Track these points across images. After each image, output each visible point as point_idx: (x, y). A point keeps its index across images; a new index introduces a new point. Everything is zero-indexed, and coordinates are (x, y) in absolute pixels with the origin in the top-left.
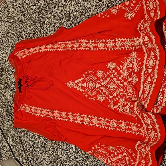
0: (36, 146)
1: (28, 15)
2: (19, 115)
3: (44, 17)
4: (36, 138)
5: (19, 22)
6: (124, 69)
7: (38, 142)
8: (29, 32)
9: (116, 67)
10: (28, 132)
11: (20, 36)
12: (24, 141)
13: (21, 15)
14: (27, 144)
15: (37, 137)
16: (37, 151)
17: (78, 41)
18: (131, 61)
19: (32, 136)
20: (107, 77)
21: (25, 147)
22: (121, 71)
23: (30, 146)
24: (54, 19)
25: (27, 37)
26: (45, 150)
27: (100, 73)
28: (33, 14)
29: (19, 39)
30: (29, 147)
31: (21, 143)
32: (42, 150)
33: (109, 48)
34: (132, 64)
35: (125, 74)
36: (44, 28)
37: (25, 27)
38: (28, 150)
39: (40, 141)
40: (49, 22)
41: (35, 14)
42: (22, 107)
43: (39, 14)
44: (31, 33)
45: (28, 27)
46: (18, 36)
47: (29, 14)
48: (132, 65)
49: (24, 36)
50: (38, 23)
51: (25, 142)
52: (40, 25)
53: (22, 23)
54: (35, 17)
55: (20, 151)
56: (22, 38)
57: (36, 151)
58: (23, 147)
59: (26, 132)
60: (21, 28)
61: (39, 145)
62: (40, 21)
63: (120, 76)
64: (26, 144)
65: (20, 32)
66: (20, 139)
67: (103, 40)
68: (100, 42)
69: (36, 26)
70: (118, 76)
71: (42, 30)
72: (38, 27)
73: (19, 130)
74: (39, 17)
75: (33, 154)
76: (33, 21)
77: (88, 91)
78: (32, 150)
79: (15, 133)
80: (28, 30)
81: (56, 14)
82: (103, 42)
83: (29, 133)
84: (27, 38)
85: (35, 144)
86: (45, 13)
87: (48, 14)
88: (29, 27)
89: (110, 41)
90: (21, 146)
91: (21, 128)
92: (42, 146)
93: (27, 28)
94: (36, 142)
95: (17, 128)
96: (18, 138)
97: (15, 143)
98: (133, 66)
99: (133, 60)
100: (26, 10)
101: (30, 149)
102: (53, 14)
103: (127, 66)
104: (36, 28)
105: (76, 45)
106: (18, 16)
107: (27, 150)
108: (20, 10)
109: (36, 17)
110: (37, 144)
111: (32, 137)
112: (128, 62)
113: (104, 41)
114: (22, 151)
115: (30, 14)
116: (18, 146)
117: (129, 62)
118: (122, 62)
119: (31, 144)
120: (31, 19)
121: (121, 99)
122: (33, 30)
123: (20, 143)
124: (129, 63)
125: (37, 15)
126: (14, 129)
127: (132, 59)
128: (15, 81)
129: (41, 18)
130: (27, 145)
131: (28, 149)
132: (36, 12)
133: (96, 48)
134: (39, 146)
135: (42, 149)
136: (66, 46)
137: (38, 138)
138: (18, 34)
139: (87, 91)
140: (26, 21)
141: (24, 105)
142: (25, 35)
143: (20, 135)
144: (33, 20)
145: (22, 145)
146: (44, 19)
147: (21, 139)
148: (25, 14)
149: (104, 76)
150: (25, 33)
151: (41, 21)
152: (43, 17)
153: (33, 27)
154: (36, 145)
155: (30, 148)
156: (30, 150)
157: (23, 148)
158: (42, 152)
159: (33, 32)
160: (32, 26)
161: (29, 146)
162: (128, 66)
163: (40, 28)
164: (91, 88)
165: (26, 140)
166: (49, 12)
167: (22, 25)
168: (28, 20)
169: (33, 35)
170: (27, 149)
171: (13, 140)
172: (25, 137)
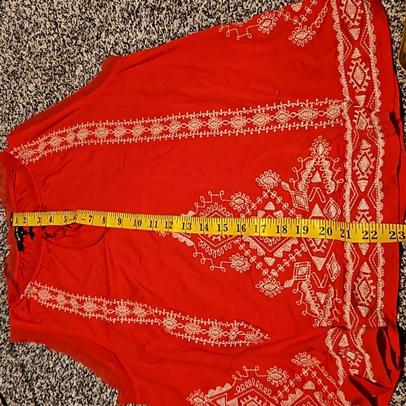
0: (67, 385)
1: (32, 59)
2: (23, 308)
3: (71, 61)
4: (65, 365)
5: (9, 75)
6: (301, 186)
7: (71, 374)
8: (35, 101)
9: (280, 184)
10: (44, 351)
11: (13, 110)
12: (35, 376)
13: (12, 59)
14: (42, 381)
15: (67, 362)
16: (71, 396)
17: (179, 117)
18: (317, 168)
19: (54, 359)
20: (257, 210)
21: (36, 389)
22: (292, 193)
23: (49, 387)
24: (98, 66)
25: (29, 111)
26: (90, 393)
27: (238, 200)
28: (42, 54)
29: (9, 119)
30: (48, 390)
31: (26, 380)
32: (83, 394)
33: (258, 128)
34: (321, 175)
35: (302, 200)
36: (73, 88)
37: (24, 87)
38: (45, 398)
39: (75, 372)
40: (87, 73)
41: (48, 55)
42: (30, 290)
43: (60, 55)
44: (39, 103)
45: (31, 87)
46: (7, 111)
47: (33, 56)
48: (321, 177)
49: (23, 111)
50: (57, 76)
51: (38, 378)
52: (64, 80)
53: (17, 78)
54: (49, 63)
55: (24, 402)
56: (17, 116)
57: (67, 398)
58: (32, 390)
59: (37, 352)
60: (13, 91)
61: (75, 382)
62: (62, 71)
63: (291, 206)
64: (38, 383)
65: (12, 102)
66: (23, 371)
67: (244, 109)
68: (236, 115)
69: (54, 84)
70: (286, 206)
71: (67, 92)
72: (57, 87)
73: (20, 348)
74: (58, 62)
76: (44, 72)
77: (205, 244)
78: (56, 396)
79: (9, 355)
80: (33, 94)
81: (102, 53)
82: (243, 115)
83: (47, 352)
84: (31, 114)
85: (63, 380)
86: (75, 51)
87: (82, 53)
88: (36, 87)
89: (261, 111)
90: (28, 387)
91: (23, 341)
92: (81, 382)
93: (30, 91)
94: (65, 374)
95: (13, 344)
96: (17, 369)
97: (10, 382)
98: (322, 179)
99: (321, 163)
100: (25, 46)
101: (52, 394)
102: (94, 52)
103: (307, 181)
104: (53, 88)
105: (174, 127)
106: (5, 62)
107: (43, 396)
108: (10, 48)
109: (52, 61)
110: (70, 379)
111: (55, 361)
112: (309, 170)
113: (245, 112)
114: (30, 401)
115: (37, 56)
116: (18, 390)
117: (312, 169)
118: (294, 169)
119: (53, 381)
120: (38, 67)
121: (297, 265)
122: (47, 95)
123: (24, 380)
124: (314, 173)
125: (55, 58)
126: (5, 348)
127: (317, 160)
128: (4, 224)
129: (64, 64)
130: (42, 384)
131: (46, 395)
132: (51, 49)
133: (226, 131)
134: (75, 385)
135: (82, 390)
136: (146, 129)
137: (71, 363)
138: (8, 106)
139: (203, 244)
140: (25, 73)
141: (34, 285)
142: (24, 107)
143: (24, 360)
144: (44, 70)
145: (30, 386)
146: (72, 65)
147: (26, 370)
148: (23, 57)
149: (250, 208)
150: (25, 104)
151: (66, 72)
152: (69, 62)
153: (46, 87)
154: (67, 383)
155: (50, 391)
156: (50, 395)
157: (31, 393)
158: (83, 398)
159: (46, 98)
160: (42, 83)
161: (48, 386)
162: (312, 178)
163: (64, 89)
164: (214, 238)
165: (38, 371)
166: (84, 49)
167: (17, 82)
168: (32, 70)
169: (47, 105)
170: (41, 395)
171: (5, 374)
172: (37, 364)
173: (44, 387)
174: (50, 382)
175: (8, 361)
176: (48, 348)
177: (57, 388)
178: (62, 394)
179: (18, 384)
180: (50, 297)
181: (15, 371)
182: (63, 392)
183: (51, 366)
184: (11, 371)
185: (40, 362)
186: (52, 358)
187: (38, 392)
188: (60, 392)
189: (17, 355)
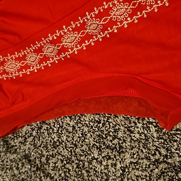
10: (40, 128)
12: (44, 159)
21: (51, 172)
23: (65, 162)
31: (37, 169)
38: (65, 175)
51: (48, 159)
59: (34, 133)
64: (51, 165)
66: (30, 161)
73: (16, 141)
75: (86, 174)
78: (77, 167)
83: (45, 127)
90: (42, 175)
96: (23, 163)
101: (70, 168)
107: (63, 175)
119: (66, 153)
123: (35, 169)
130: (55, 163)
131: (65, 172)
143: (25, 151)
145: (43, 172)
147: (32, 158)
155: (68, 166)
156: (70, 170)
161: (62, 161)
165: (44, 153)
170: (60, 175)
171: (14, 175)
172: (40, 146)
173: (59, 164)
174: (62, 156)
175: (11, 160)
176: (44, 122)
177: (73, 158)
178: (82, 161)
179: (31, 177)
180: (19, 65)
181: (22, 166)
182: (82, 158)
183: (55, 140)
184: (17, 169)
185: (42, 142)
186: (53, 130)
187: (55, 174)
188: (80, 161)
189: (16, 150)
